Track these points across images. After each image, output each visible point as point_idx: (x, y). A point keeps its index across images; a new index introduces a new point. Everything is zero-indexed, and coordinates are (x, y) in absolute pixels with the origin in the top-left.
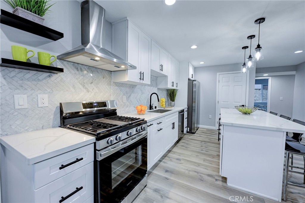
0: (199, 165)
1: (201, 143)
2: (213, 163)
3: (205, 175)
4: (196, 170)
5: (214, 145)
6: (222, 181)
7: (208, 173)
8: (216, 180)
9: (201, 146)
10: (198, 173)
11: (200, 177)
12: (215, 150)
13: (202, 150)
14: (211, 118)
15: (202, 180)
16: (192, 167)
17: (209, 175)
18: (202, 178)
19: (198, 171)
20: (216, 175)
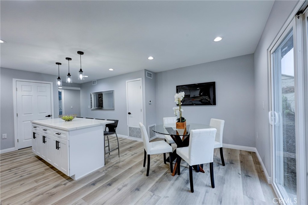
0: (35, 189)
1: (10, 171)
2: (48, 178)
3: (52, 189)
4: (38, 194)
5: (31, 164)
6: (70, 181)
7: (53, 187)
8: (65, 184)
9: (16, 174)
10: (42, 194)
11: (47, 195)
12: (39, 168)
13: (21, 177)
14: (6, 137)
15: (52, 195)
16: (28, 196)
17: (55, 187)
18: (52, 193)
19: (40, 193)
20: (61, 182)
